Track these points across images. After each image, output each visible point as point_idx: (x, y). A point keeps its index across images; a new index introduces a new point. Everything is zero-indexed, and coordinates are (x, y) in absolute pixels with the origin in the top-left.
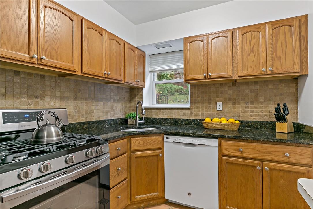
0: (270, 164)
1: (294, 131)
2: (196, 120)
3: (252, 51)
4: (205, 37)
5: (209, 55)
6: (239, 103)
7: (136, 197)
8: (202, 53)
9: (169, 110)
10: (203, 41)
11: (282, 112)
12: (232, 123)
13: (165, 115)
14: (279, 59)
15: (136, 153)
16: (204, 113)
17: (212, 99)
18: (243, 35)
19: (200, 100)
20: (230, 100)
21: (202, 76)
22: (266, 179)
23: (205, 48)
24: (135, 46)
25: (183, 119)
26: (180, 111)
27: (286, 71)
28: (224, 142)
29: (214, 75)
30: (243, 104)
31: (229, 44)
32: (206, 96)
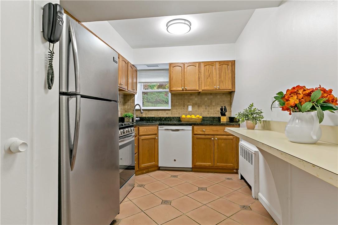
0: (218, 136)
1: (229, 121)
2: (175, 117)
3: (209, 76)
4: (183, 65)
5: (186, 76)
6: (201, 106)
7: (142, 165)
8: (181, 74)
9: (155, 111)
10: (181, 67)
11: (224, 111)
12: (198, 117)
13: (153, 114)
14: (222, 82)
15: (142, 137)
16: (180, 113)
17: (185, 103)
18: (204, 66)
19: (178, 104)
20: (196, 104)
21: (181, 89)
22: (216, 144)
23: (183, 71)
24: (133, 64)
25: (166, 117)
26: (163, 111)
27: (225, 89)
28: (195, 127)
29: (188, 88)
30: (204, 107)
31: (197, 71)
32: (181, 101)
